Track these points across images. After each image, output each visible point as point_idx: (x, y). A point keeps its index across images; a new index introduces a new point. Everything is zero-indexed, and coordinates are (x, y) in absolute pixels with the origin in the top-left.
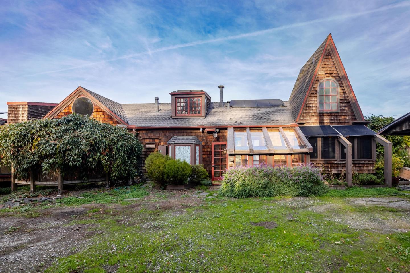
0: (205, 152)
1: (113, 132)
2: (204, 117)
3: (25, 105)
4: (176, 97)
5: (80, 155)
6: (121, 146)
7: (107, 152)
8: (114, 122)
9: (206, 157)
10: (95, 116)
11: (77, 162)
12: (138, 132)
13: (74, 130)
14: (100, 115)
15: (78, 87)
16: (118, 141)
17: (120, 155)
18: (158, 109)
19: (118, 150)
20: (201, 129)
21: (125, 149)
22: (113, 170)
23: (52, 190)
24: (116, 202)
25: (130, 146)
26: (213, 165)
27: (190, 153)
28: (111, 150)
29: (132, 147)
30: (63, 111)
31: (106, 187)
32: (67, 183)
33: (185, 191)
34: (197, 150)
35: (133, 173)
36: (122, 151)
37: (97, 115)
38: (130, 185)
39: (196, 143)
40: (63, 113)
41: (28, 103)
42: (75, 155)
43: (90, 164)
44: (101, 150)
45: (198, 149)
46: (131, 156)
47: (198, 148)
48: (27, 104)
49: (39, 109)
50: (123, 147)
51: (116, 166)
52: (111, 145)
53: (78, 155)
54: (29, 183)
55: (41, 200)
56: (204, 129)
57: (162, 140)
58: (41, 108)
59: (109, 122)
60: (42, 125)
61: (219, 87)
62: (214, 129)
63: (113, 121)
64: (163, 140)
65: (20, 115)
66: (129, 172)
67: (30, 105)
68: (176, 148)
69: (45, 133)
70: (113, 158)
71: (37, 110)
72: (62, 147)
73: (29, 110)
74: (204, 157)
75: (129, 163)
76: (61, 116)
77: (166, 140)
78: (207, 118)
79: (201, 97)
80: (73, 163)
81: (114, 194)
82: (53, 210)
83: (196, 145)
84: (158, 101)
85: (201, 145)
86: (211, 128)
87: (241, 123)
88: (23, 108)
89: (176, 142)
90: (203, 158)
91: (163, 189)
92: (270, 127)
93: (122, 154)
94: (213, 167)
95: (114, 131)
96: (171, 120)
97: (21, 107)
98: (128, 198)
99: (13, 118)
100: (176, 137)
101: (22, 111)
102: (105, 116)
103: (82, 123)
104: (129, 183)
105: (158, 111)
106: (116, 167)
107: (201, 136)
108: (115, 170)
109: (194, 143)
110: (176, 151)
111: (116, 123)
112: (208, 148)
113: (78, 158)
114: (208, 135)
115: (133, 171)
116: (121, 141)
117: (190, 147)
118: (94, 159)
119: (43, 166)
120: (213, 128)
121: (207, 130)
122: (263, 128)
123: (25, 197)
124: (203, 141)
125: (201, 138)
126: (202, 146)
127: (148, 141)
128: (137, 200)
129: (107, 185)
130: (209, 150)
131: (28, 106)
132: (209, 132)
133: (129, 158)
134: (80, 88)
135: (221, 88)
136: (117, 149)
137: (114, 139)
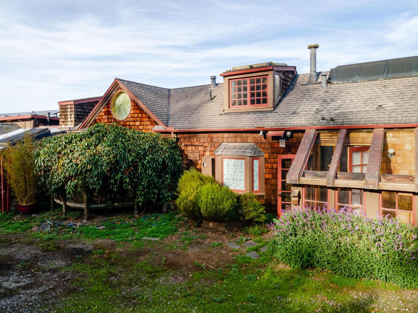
0: (268, 169)
1: (140, 143)
2: (272, 109)
3: (72, 105)
4: (229, 79)
5: (100, 176)
6: (148, 162)
7: (130, 171)
8: (151, 123)
9: (270, 177)
10: (133, 115)
11: (97, 185)
12: (178, 137)
13: (96, 146)
14: (138, 113)
15: (115, 80)
16: (145, 155)
17: (146, 174)
18: (211, 97)
19: (145, 167)
20: (261, 133)
21: (153, 166)
22: (138, 194)
23: (81, 213)
24: (130, 241)
25: (161, 161)
26: (279, 193)
27: (244, 171)
28: (136, 168)
29: (164, 161)
30: (103, 110)
31: (135, 213)
32: (93, 206)
33: (224, 233)
34: (254, 166)
35: (164, 198)
36: (149, 168)
37: (135, 113)
38: (163, 212)
39: (253, 155)
40: (103, 112)
41: (75, 101)
42: (95, 176)
43: (112, 186)
44: (122, 170)
45: (257, 165)
46: (163, 174)
47: (256, 163)
48: (73, 103)
49: (85, 107)
50: (150, 163)
51: (141, 189)
52: (136, 162)
53: (98, 177)
54: (62, 203)
55: (67, 225)
56: (265, 132)
57: (207, 148)
58: (87, 106)
59: (147, 122)
60: (67, 141)
61: (310, 48)
62: (281, 133)
63: (151, 121)
64: (209, 148)
65: (68, 117)
66: (160, 196)
67: (76, 104)
68: (224, 162)
69: (69, 151)
70: (138, 179)
71: (84, 109)
72: (83, 167)
73: (76, 110)
74: (267, 177)
75: (160, 185)
76: (102, 116)
77: (212, 149)
78: (277, 110)
79: (268, 75)
80: (92, 187)
81: (138, 226)
82: (68, 243)
83: (253, 158)
84: (215, 81)
85: (261, 157)
86: (278, 131)
87: (332, 120)
88: (71, 108)
89: (224, 153)
90: (266, 180)
91: (196, 226)
92: (394, 128)
93: (149, 173)
94: (279, 196)
95: (142, 142)
96: (222, 116)
97: (69, 107)
98: (148, 236)
99: (63, 120)
100: (227, 143)
101: (70, 112)
102: (143, 114)
103: (105, 135)
104: (163, 209)
105: (210, 100)
106: (141, 191)
107: (262, 143)
108: (141, 195)
109: (249, 155)
110: (225, 167)
111: (154, 124)
112: (274, 163)
113: (97, 180)
114: (274, 141)
115: (165, 195)
116: (149, 154)
117: (243, 161)
118: (116, 180)
119: (67, 189)
120: (280, 131)
121: (270, 134)
122: (374, 130)
123: (56, 220)
124: (266, 152)
125: (262, 146)
126: (264, 160)
127: (191, 150)
128: (155, 241)
129: (136, 211)
130: (275, 165)
131: (75, 105)
132: (275, 138)
133: (160, 176)
134: (117, 80)
135: (313, 50)
136: (143, 166)
137: (140, 153)
